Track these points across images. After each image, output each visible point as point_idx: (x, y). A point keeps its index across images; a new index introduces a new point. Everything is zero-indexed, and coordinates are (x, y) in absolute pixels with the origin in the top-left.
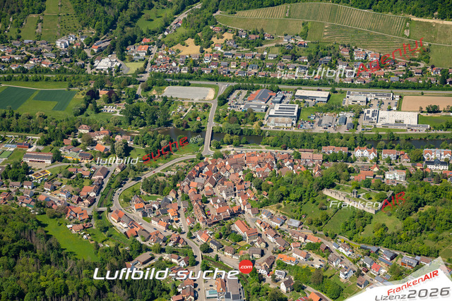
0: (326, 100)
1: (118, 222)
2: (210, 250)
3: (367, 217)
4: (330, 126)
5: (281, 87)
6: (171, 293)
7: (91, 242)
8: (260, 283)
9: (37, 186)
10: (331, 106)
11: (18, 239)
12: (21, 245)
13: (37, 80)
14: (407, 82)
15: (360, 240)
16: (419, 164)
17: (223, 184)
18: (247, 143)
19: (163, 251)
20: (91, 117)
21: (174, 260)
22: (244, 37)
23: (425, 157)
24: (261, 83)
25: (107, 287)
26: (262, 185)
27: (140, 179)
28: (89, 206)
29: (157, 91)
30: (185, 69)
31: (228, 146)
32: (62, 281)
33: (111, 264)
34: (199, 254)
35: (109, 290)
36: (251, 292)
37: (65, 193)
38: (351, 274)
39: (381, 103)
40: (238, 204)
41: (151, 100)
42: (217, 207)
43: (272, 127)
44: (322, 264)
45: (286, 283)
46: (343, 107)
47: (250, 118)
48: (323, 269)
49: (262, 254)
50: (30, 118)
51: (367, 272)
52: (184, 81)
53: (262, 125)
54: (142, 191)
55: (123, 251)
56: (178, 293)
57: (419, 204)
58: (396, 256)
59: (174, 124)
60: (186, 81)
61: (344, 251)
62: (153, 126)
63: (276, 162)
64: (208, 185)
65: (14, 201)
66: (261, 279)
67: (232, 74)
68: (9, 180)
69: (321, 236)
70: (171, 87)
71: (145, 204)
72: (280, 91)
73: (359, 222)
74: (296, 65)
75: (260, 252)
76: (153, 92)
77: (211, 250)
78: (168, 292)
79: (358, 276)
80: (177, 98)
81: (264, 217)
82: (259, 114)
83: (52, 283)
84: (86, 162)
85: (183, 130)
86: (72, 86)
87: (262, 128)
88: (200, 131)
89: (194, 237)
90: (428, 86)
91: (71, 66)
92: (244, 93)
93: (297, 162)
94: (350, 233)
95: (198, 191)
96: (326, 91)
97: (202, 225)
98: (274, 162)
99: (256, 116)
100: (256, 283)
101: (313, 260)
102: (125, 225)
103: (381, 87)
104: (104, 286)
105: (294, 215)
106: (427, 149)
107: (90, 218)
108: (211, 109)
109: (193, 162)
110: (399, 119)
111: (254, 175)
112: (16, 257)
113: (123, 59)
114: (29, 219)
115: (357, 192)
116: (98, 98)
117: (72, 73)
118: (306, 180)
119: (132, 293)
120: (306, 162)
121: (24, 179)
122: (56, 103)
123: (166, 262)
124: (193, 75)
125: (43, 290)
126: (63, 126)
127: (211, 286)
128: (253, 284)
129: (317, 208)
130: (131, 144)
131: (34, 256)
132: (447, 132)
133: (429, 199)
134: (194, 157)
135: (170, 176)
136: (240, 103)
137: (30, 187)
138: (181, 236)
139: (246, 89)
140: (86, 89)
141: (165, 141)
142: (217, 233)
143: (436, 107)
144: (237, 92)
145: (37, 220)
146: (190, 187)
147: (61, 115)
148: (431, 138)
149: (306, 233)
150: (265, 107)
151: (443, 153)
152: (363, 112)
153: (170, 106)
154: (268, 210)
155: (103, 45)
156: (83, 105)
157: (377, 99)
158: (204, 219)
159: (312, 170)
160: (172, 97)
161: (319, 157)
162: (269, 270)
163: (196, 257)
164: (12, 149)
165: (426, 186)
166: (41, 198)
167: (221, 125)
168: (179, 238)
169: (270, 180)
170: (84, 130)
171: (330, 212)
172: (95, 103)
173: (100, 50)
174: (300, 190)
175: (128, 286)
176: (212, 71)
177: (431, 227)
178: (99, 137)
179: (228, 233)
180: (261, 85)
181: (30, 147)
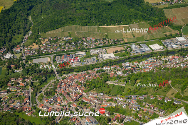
0: (86, 54)
1: (42, 108)
2: (78, 109)
3: (123, 87)
4: (91, 62)
7: (37, 117)
9: (6, 103)
14: (105, 45)
15: (124, 95)
20: (12, 75)
22: (51, 40)
23: (123, 66)
24: (63, 53)
26: (86, 85)
27: (41, 92)
28: (29, 105)
30: (36, 53)
31: (64, 75)
34: (75, 111)
37: (19, 103)
38: (126, 105)
40: (80, 93)
42: (74, 95)
44: (115, 105)
46: (91, 56)
49: (96, 106)
51: (130, 104)
53: (71, 66)
54: (44, 96)
58: (136, 97)
59: (43, 71)
60: (39, 57)
61: (121, 99)
62: (36, 73)
70: (34, 59)
72: (70, 54)
74: (71, 45)
76: (29, 62)
80: (39, 63)
81: (90, 94)
84: (19, 90)
88: (52, 72)
94: (120, 93)
96: (84, 52)
97: (71, 102)
101: (112, 104)
102: (45, 108)
103: (99, 48)
105: (100, 92)
106: (122, 63)
107: (32, 109)
108: (52, 64)
109: (56, 82)
110: (109, 56)
116: (11, 68)
120: (92, 74)
121: (0, 102)
124: (40, 54)
127: (85, 121)
132: (124, 57)
133: (137, 78)
134: (55, 80)
135: (51, 89)
136: (61, 60)
139: (60, 56)
140: (5, 66)
142: (78, 103)
143: (117, 51)
148: (121, 60)
149: (106, 97)
150: (69, 60)
151: (127, 64)
152: (98, 56)
153: (38, 66)
154: (91, 92)
155: (4, 50)
156: (8, 71)
157: (100, 51)
158: (72, 100)
159: (96, 76)
160: (37, 63)
161: (95, 72)
166: (11, 107)
168: (67, 108)
170: (13, 80)
171: (111, 88)
173: (4, 52)
176: (46, 52)
178: (20, 81)
179: (82, 102)
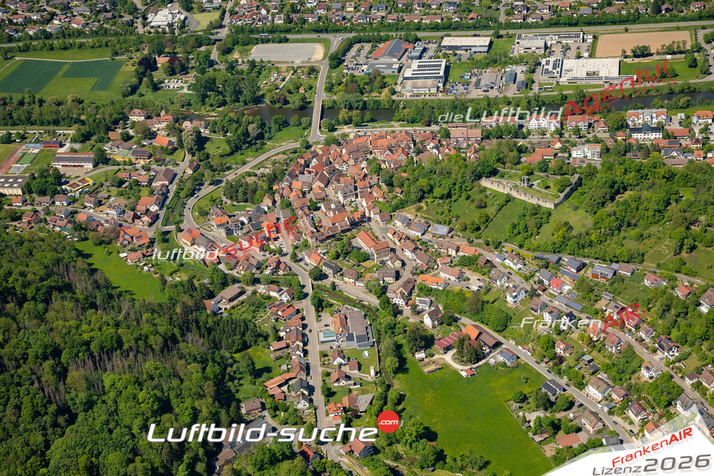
0: (486, 49)
1: (192, 245)
2: (323, 276)
3: (543, 214)
4: (492, 88)
5: (420, 34)
6: (270, 339)
7: (155, 276)
8: (395, 316)
9: (74, 200)
10: (494, 58)
11: (49, 276)
12: (53, 284)
13: (65, 49)
14: (604, 14)
15: (534, 247)
16: (620, 133)
17: (338, 181)
18: (373, 120)
19: (256, 281)
20: (146, 98)
21: (273, 294)
23: (630, 123)
24: (391, 31)
25: (178, 336)
26: (393, 179)
27: (220, 182)
28: (150, 225)
29: (241, 53)
30: (280, 18)
31: (345, 127)
32: (112, 330)
33: (184, 303)
34: (308, 282)
35: (180, 339)
36: (382, 330)
37: (114, 208)
38: (522, 295)
39: (567, 48)
40: (361, 209)
41: (232, 67)
42: (332, 214)
43: (408, 94)
44: (481, 284)
45: (431, 315)
46: (510, 59)
47: (376, 84)
48: (483, 291)
49: (397, 276)
50: (59, 104)
51: (544, 290)
52: (279, 35)
53: (394, 92)
54: (224, 199)
55: (200, 285)
56: (280, 339)
57: (616, 190)
58: (584, 265)
59: (267, 100)
60: (282, 36)
61: (511, 265)
62: (237, 104)
63: (415, 145)
64: (318, 184)
65: (42, 225)
66: (397, 311)
67: (349, 20)
68: (34, 195)
69: (479, 245)
70: (260, 46)
71: (230, 217)
72: (420, 40)
73: (531, 222)
75: (394, 274)
76: (236, 55)
77: (326, 276)
78: (266, 338)
79: (532, 297)
80: (269, 62)
81: (399, 224)
82: (390, 76)
83: (99, 334)
84: (142, 162)
85: (281, 108)
86: (117, 54)
87: (394, 97)
88: (305, 107)
89: (301, 260)
90: (635, 18)
91: (114, 24)
92: (368, 47)
93: (444, 143)
94: (520, 238)
95: (304, 194)
96: (486, 36)
97: (311, 241)
98: (412, 146)
99: (385, 80)
100: (389, 318)
101: (469, 279)
102: (202, 249)
103: (565, 24)
104: (173, 335)
105: (441, 218)
106: (632, 111)
107: (152, 242)
108: (320, 74)
109: (295, 153)
110: (593, 69)
111: (383, 166)
112: (47, 301)
113: (189, 9)
114: (64, 248)
115: (529, 180)
116: (156, 69)
117: (116, 34)
118: (456, 167)
119: (214, 341)
120: (457, 141)
121: (55, 193)
122: (96, 79)
123: (262, 296)
124: (291, 25)
125: (88, 344)
126: (107, 113)
127: (326, 326)
128: (385, 318)
129: (473, 206)
130: (205, 132)
131: (73, 298)
132: (661, 84)
133: (630, 182)
134: (297, 145)
135: (263, 175)
136: (361, 63)
137: (65, 203)
138: (282, 259)
139: (370, 42)
140: (137, 56)
141: (254, 125)
142: (333, 251)
143: (645, 48)
144: (357, 46)
145: (76, 250)
146: (291, 188)
147: (104, 96)
148: (638, 94)
149: (458, 243)
150: (397, 66)
151: (654, 115)
152: (539, 64)
153: (260, 73)
154: (404, 214)
156: (134, 80)
157: (561, 43)
158: (313, 232)
159: (466, 153)
160: (262, 61)
161: (477, 133)
162: (408, 299)
163: (303, 287)
164: (36, 151)
165: (626, 164)
166: (81, 217)
167: (335, 97)
168: (279, 263)
169: (405, 172)
170: (137, 117)
171: (491, 211)
172: (151, 77)
174: (447, 183)
175: (209, 333)
176: (320, 18)
177: (633, 222)
178: (160, 126)
179: (348, 251)
180: (390, 34)
181: (61, 146)
